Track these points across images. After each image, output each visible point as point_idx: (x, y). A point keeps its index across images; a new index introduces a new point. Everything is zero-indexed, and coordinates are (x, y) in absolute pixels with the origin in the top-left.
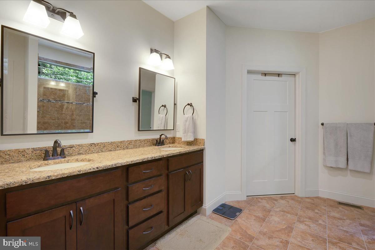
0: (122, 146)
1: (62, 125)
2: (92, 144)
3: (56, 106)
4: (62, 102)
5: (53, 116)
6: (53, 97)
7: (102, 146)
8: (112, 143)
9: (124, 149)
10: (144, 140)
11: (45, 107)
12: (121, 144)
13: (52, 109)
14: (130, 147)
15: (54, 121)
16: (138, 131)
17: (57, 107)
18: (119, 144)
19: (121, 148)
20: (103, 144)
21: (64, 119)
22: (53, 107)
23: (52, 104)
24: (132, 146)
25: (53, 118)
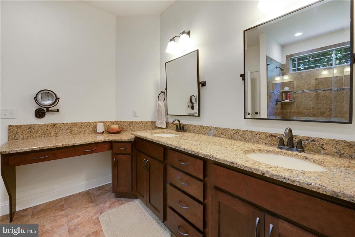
0: (227, 135)
1: (317, 115)
2: (202, 126)
3: (311, 95)
4: (317, 91)
5: (308, 106)
6: (307, 87)
7: (208, 129)
8: (216, 129)
9: (229, 138)
10: (260, 134)
11: (299, 98)
12: (225, 132)
13: (306, 99)
14: (236, 138)
15: (309, 111)
16: (244, 118)
17: (312, 97)
18: (223, 131)
19: (225, 136)
20: (209, 128)
21: (320, 109)
22: (307, 97)
23: (306, 94)
24: (239, 137)
25: (308, 108)
